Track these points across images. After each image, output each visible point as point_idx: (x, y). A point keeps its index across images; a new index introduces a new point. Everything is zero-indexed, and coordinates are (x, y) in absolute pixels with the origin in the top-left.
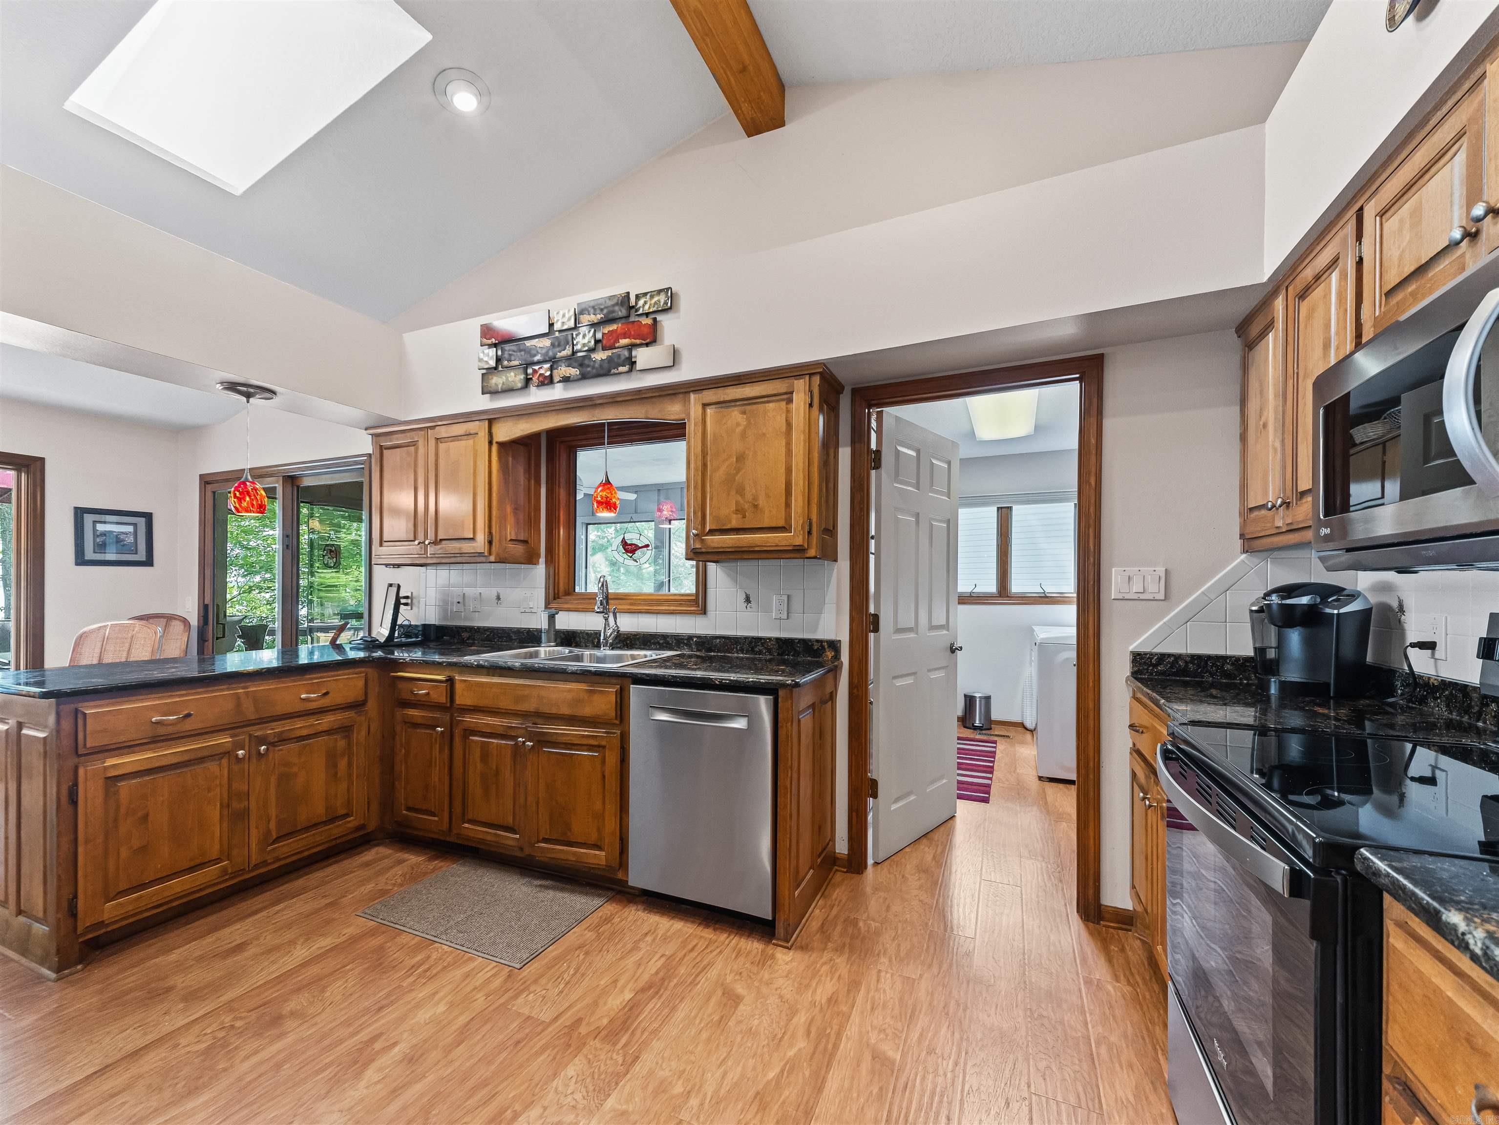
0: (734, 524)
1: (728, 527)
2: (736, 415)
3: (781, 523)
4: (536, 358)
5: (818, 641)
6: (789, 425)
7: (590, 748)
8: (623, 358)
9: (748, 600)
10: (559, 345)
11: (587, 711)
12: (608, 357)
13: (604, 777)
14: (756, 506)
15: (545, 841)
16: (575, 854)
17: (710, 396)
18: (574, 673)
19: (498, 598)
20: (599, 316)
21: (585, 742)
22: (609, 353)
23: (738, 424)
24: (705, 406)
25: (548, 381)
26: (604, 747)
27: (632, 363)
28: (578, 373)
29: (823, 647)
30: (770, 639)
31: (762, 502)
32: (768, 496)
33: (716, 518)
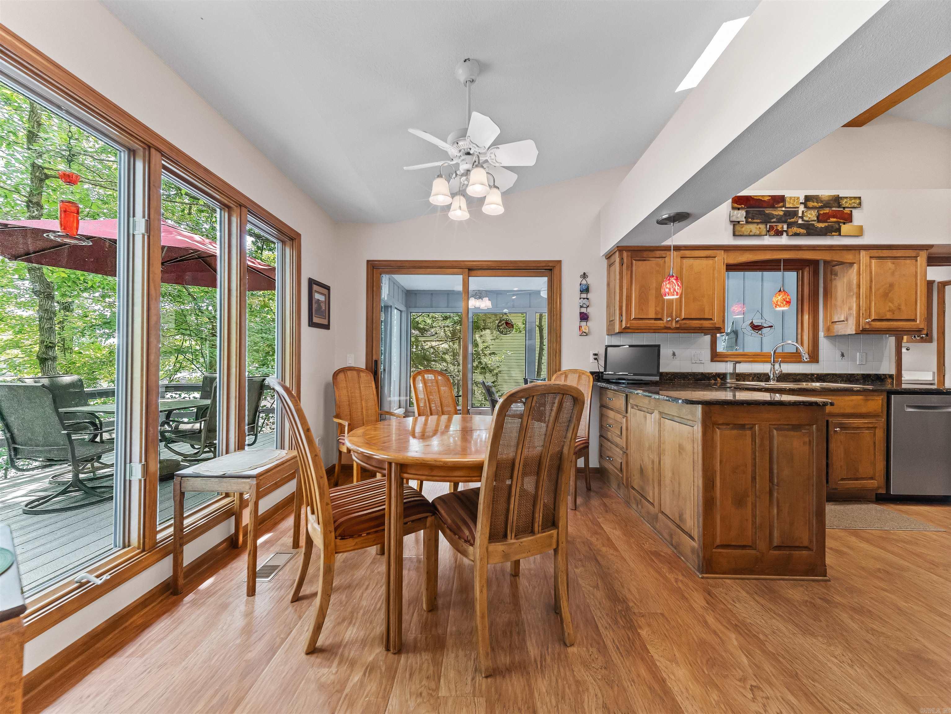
0: (888, 317)
1: (885, 318)
2: (889, 264)
3: (913, 318)
4: (773, 220)
5: (883, 375)
6: (916, 273)
7: (868, 428)
8: (835, 228)
9: (843, 355)
10: (789, 215)
11: (864, 410)
12: (825, 226)
13: (875, 443)
14: (899, 309)
15: (843, 479)
16: (860, 484)
17: (875, 253)
18: (858, 391)
19: (674, 354)
20: (820, 204)
21: (866, 426)
22: (826, 224)
23: (890, 269)
24: (870, 257)
25: (779, 233)
26: (875, 428)
27: (839, 230)
28: (805, 232)
29: (886, 378)
30: (857, 374)
31: (903, 307)
32: (906, 305)
33: (877, 313)
